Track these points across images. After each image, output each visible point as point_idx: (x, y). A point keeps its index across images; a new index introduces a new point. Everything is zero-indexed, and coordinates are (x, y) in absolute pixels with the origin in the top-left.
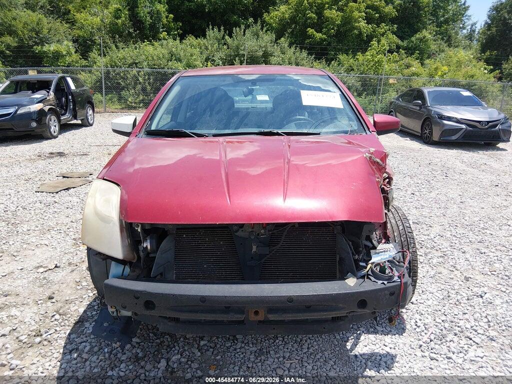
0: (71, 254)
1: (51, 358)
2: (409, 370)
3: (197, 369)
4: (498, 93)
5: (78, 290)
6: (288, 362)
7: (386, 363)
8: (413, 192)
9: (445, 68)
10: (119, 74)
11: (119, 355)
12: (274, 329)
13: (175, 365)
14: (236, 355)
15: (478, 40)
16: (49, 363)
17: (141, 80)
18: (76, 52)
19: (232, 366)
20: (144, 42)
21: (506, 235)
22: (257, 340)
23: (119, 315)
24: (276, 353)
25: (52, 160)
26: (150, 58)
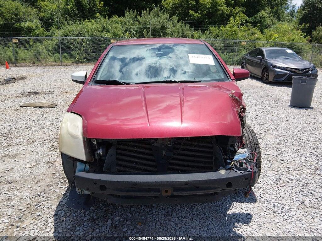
0: (48, 157)
1: (41, 220)
2: (257, 223)
3: (130, 225)
4: (309, 50)
5: (54, 178)
6: (185, 220)
7: (243, 219)
8: (257, 114)
9: (276, 35)
10: (70, 41)
11: (82, 218)
12: (176, 200)
13: (117, 223)
14: (153, 216)
15: (297, 17)
16: (40, 223)
17: (84, 44)
18: (42, 27)
19: (151, 223)
20: (85, 20)
21: (314, 141)
22: (165, 207)
23: (83, 193)
24: (177, 214)
25: (31, 97)
26: (90, 30)
